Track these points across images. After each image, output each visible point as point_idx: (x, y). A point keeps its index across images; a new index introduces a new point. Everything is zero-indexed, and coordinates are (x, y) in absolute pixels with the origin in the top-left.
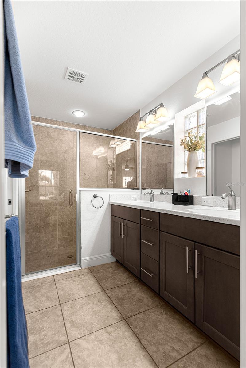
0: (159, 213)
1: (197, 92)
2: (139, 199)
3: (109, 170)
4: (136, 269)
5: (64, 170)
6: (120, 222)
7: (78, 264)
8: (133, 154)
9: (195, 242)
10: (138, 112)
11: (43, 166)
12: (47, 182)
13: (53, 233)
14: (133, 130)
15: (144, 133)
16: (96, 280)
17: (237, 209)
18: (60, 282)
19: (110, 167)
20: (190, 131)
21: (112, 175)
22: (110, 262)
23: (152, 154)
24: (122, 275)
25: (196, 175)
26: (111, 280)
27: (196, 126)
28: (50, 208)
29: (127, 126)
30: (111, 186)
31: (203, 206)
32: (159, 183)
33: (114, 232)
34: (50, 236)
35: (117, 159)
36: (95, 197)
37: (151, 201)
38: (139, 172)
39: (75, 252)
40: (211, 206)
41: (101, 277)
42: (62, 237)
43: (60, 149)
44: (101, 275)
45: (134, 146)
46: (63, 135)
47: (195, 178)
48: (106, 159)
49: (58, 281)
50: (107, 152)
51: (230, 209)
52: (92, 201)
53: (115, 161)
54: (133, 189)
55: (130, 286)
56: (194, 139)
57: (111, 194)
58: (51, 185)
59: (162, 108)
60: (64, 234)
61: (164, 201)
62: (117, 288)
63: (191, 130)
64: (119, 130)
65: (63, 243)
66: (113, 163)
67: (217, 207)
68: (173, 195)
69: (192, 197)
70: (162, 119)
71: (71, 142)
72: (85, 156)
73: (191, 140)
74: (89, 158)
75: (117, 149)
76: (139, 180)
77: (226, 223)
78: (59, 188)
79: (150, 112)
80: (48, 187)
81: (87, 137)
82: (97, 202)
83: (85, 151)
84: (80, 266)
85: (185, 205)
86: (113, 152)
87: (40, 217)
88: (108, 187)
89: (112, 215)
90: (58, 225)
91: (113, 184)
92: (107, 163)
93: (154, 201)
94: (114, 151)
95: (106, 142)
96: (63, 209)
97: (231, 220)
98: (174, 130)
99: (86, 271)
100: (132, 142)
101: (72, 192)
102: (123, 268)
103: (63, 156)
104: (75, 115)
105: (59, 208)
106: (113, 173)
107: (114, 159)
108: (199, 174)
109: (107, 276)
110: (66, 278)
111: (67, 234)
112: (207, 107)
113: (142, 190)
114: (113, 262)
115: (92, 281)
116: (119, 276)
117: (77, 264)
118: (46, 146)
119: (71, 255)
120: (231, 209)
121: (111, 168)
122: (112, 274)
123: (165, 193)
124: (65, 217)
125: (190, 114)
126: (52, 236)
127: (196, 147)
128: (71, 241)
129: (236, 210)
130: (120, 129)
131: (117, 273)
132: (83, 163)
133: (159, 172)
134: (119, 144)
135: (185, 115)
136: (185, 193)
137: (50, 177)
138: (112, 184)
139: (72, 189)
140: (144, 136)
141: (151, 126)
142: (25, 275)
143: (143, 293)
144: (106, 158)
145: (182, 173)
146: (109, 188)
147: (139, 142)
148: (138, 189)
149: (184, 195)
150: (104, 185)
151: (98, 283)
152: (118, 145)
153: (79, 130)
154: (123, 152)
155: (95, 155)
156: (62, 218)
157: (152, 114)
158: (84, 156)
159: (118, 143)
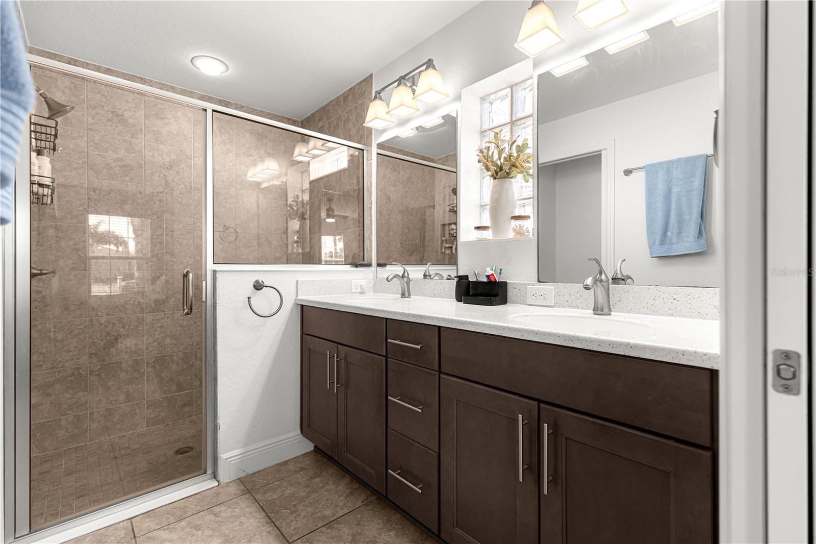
0: (439, 327)
1: (521, 36)
2: (372, 290)
3: (292, 219)
4: (373, 472)
5: (167, 216)
6: (328, 350)
7: (209, 472)
8: (355, 181)
9: (539, 401)
10: (368, 80)
11: (99, 201)
12: (113, 247)
13: (131, 390)
14: (354, 124)
15: (384, 131)
16: (263, 514)
17: (612, 313)
18: (154, 538)
19: (293, 210)
20: (497, 130)
21: (298, 232)
22: (299, 454)
23: (393, 186)
24: (332, 487)
25: (511, 235)
26: (307, 506)
27: (508, 120)
28: (120, 320)
29: (339, 112)
30: (296, 258)
31: (530, 305)
32: (408, 251)
33: (309, 377)
34: (122, 397)
35: (311, 191)
36: (258, 286)
37: (403, 295)
38: (371, 224)
39: (200, 436)
40: (548, 306)
41: (277, 502)
42: (158, 396)
43: (153, 156)
44: (275, 496)
45: (357, 163)
46: (162, 119)
47: (509, 241)
48: (283, 191)
49: (144, 537)
50: (286, 174)
51: (599, 312)
52: (249, 298)
53: (306, 197)
54: (356, 266)
55: (359, 516)
56: (507, 150)
57: (302, 278)
58: (124, 255)
59: (431, 71)
60: (165, 388)
61: (435, 296)
62: (324, 529)
63: (501, 128)
64: (319, 122)
65: (163, 414)
66: (303, 202)
67: (564, 307)
68: (459, 280)
69: (504, 285)
70: (430, 98)
71: (186, 139)
72: (227, 179)
73: (501, 152)
74: (238, 187)
75: (312, 167)
76: (371, 245)
77: (627, 354)
78: (150, 264)
79: (401, 80)
80: (116, 261)
81: (231, 131)
82: (265, 301)
83: (227, 167)
84: (215, 476)
85: (490, 303)
86: (300, 174)
87: (90, 347)
88: (288, 261)
89: (304, 334)
90: (148, 364)
91: (303, 254)
92: (287, 201)
93: (409, 294)
94: (302, 173)
95: (283, 148)
96: (162, 321)
97: (643, 345)
98: (459, 126)
99: (233, 489)
100: (352, 151)
101: (191, 275)
102: (335, 467)
103: (162, 175)
104: (198, 68)
105: (149, 318)
106: (302, 227)
107: (303, 191)
108: (519, 232)
109: (292, 496)
110: (172, 519)
111: (174, 387)
112: (540, 76)
113: (379, 269)
114: (306, 453)
115: (251, 520)
116: (326, 493)
117: (205, 472)
118: (108, 145)
119: (186, 446)
120: (601, 313)
121: (297, 213)
122: (308, 490)
123: (435, 276)
124: (168, 340)
125: (493, 93)
126: (129, 398)
127: (513, 169)
128: (185, 405)
129: (610, 315)
130: (320, 120)
131: (321, 485)
132: (223, 197)
133: (408, 228)
134: (318, 156)
135: (481, 95)
136: (488, 277)
137: (125, 235)
138: (299, 254)
139: (191, 265)
140: (384, 138)
141: (403, 113)
142: (30, 532)
143: (392, 533)
144: (283, 187)
145: (478, 228)
146: (291, 263)
147: (370, 152)
148: (369, 265)
149: (485, 280)
150: (278, 255)
151: (271, 521)
152: (315, 157)
153: (210, 106)
154: (328, 176)
155: (251, 179)
156: (159, 344)
157: (406, 85)
158: (225, 180)
159: (315, 152)
